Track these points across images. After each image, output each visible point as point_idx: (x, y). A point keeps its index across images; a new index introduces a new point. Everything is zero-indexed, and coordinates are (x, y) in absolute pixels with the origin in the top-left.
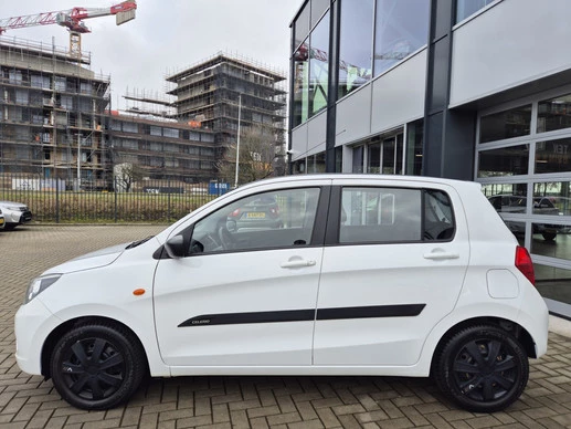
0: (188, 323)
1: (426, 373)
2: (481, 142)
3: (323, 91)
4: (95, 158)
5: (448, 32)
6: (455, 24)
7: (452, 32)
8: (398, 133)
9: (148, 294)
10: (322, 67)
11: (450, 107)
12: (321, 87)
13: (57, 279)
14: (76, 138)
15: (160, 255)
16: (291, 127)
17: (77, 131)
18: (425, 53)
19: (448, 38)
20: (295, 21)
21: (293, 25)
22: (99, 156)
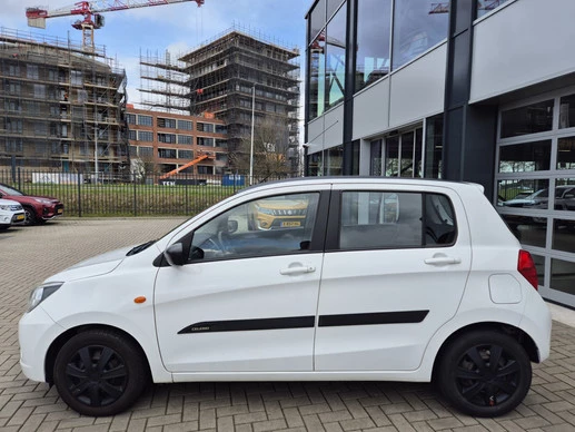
0: (188, 330)
1: (427, 378)
2: (502, 137)
3: (339, 85)
4: (111, 152)
5: (469, 26)
6: (476, 18)
7: (472, 27)
8: (417, 127)
9: (149, 302)
10: (338, 59)
11: (470, 102)
12: (337, 80)
13: (59, 286)
14: (93, 132)
15: (160, 262)
16: (307, 120)
17: (93, 125)
18: (445, 47)
19: (468, 32)
20: (310, 12)
21: (308, 17)
22: (115, 149)
